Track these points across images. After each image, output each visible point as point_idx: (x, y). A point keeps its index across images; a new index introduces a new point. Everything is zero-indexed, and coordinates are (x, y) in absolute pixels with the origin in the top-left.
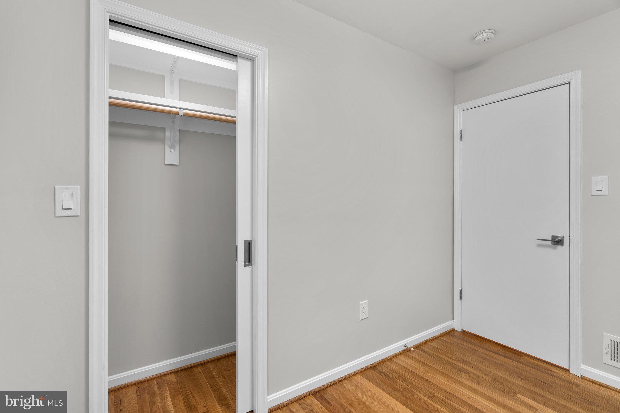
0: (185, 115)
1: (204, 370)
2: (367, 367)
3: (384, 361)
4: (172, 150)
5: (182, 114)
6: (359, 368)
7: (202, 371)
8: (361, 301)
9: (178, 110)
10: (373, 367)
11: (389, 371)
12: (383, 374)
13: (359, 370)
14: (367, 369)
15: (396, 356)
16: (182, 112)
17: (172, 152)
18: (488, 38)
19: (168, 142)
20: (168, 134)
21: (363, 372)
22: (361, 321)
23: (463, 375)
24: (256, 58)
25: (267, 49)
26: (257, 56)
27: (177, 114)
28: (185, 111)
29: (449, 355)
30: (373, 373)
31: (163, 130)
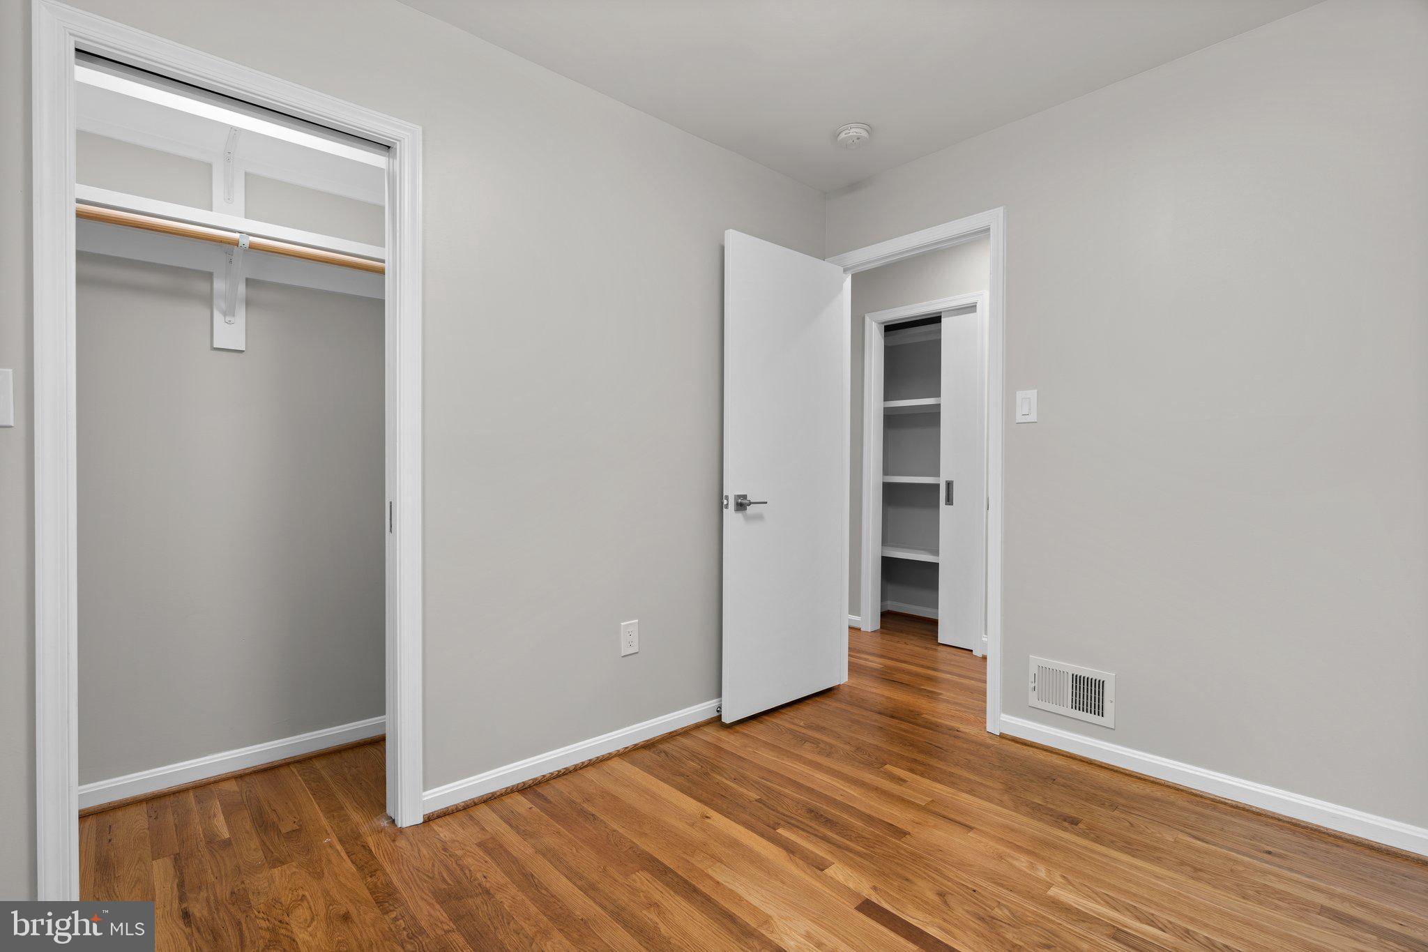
0: (253, 247)
1: (304, 769)
2: (636, 745)
3: (672, 736)
4: (228, 319)
5: (247, 246)
6: (620, 747)
7: (298, 773)
8: (625, 621)
9: (237, 236)
10: (649, 745)
11: (679, 750)
12: (663, 755)
13: (618, 751)
14: (636, 748)
15: (698, 727)
16: (246, 241)
17: (229, 323)
18: (858, 139)
19: (219, 303)
20: (219, 285)
21: (627, 754)
22: (626, 658)
23: (807, 745)
24: (398, 143)
25: (420, 129)
26: (399, 141)
27: (235, 243)
28: (251, 238)
29: (796, 721)
30: (647, 755)
31: (209, 276)
